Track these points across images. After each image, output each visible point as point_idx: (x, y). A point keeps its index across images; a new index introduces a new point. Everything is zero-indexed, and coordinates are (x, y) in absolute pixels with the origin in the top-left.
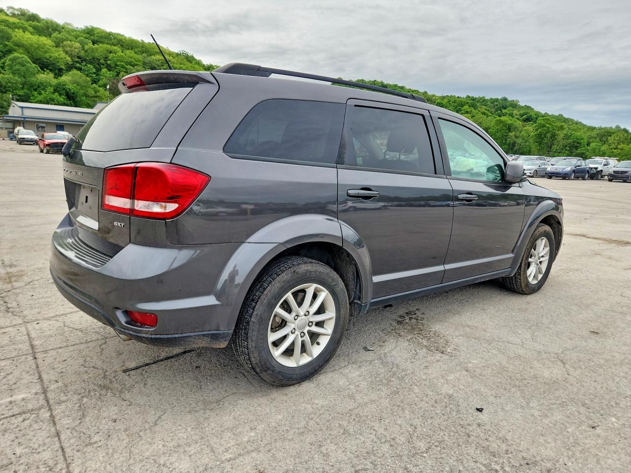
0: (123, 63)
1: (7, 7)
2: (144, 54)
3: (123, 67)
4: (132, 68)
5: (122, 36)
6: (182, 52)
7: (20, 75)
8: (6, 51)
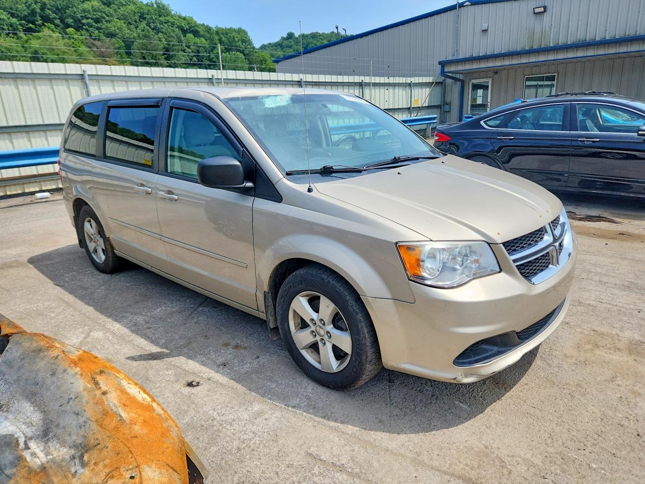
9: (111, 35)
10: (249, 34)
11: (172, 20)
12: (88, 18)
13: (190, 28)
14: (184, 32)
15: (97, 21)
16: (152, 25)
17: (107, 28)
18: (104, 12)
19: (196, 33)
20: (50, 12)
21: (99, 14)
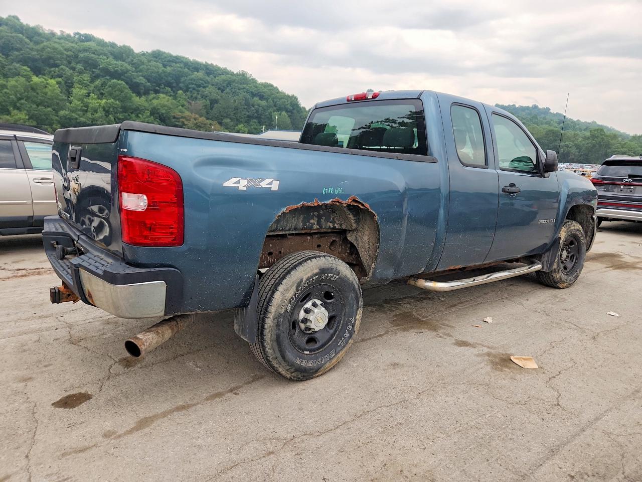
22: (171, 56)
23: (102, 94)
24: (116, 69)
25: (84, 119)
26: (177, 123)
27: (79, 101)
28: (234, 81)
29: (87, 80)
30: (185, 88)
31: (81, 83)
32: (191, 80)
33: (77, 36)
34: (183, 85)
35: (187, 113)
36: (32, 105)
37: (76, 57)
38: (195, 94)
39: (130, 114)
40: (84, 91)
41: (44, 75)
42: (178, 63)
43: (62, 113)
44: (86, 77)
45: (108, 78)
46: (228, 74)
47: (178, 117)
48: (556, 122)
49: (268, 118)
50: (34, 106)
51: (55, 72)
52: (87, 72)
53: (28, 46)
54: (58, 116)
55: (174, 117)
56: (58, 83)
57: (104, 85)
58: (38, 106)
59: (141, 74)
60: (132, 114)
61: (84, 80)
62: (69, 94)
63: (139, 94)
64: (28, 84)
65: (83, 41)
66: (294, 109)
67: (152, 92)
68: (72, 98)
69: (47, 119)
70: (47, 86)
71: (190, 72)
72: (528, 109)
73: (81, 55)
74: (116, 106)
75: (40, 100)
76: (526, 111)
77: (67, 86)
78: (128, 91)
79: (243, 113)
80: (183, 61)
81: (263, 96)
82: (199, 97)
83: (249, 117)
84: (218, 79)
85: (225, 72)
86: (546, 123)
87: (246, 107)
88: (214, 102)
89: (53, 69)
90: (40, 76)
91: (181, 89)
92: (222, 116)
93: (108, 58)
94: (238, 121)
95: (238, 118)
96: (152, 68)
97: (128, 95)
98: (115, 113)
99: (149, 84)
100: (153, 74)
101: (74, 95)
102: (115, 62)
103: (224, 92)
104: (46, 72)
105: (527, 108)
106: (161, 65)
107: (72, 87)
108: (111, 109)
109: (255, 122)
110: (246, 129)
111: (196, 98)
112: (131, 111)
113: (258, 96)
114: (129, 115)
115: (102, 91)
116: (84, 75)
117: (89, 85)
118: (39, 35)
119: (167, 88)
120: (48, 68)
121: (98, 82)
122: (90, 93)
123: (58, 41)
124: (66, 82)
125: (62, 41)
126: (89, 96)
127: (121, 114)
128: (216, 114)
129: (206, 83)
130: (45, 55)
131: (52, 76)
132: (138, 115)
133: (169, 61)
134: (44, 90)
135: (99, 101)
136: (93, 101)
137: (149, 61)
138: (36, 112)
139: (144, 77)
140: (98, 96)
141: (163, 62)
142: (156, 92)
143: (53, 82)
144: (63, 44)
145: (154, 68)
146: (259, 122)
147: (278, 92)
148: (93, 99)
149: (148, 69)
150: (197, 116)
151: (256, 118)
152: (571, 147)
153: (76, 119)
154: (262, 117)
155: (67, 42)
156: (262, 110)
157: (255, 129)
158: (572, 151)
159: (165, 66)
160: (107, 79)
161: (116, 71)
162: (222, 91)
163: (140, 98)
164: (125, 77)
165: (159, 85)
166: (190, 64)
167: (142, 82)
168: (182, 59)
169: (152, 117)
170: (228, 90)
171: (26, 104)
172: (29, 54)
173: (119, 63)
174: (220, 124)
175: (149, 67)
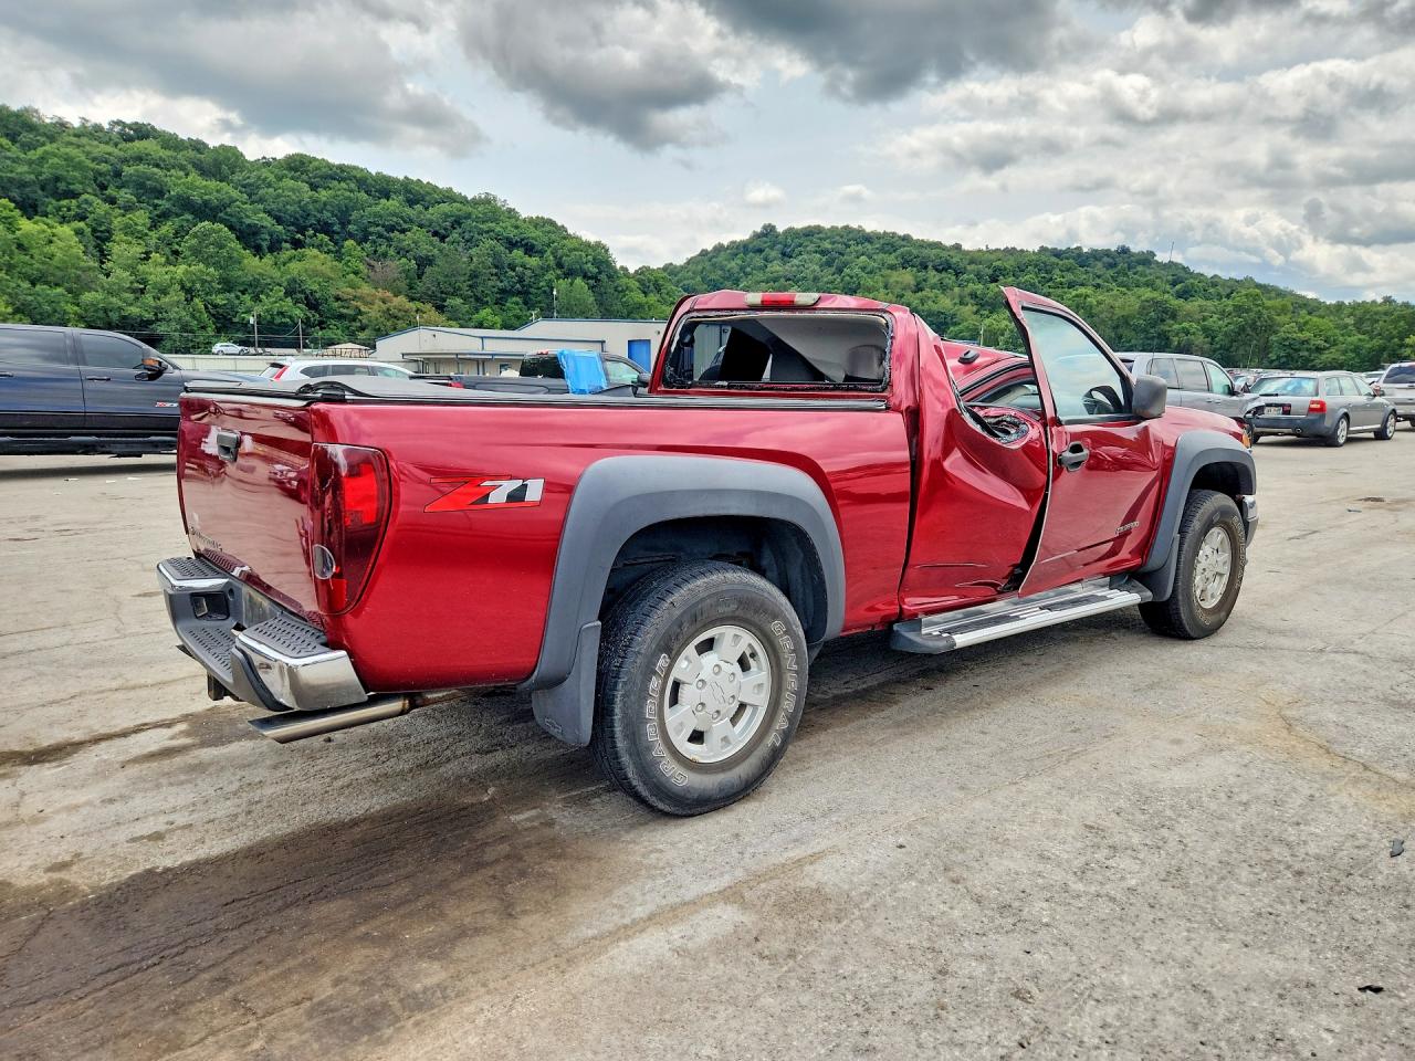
0: (379, 228)
1: (109, 124)
2: (419, 207)
3: (380, 236)
4: (402, 236)
5: (362, 170)
6: (483, 196)
7: (217, 265)
8: (157, 216)
9: (402, 252)
10: (611, 252)
11: (498, 229)
12: (378, 225)
13: (522, 240)
14: (512, 245)
15: (391, 229)
16: (467, 236)
17: (400, 241)
18: (402, 218)
19: (530, 249)
20: (329, 215)
21: (395, 219)
22: (330, 166)
23: (176, 253)
24: (206, 197)
25: (138, 310)
26: (345, 311)
27: (125, 270)
28: (468, 216)
29: (144, 225)
30: (360, 235)
31: (129, 230)
32: (375, 216)
33: (117, 129)
34: (355, 227)
35: (366, 289)
36: (19, 282)
37: (118, 174)
38: (384, 247)
39: (239, 294)
40: (137, 250)
41: (46, 215)
42: (344, 180)
43: (87, 297)
44: (141, 218)
45: (190, 217)
46: (455, 202)
47: (345, 297)
48: (1167, 281)
49: (545, 292)
50: (26, 285)
51: (69, 210)
52: (142, 205)
53: (8, 154)
54: (78, 305)
55: (338, 299)
56: (79, 232)
57: (180, 233)
58: (34, 284)
59: (260, 206)
60: (244, 294)
61: (136, 224)
62: (103, 256)
63: (258, 251)
64: (10, 236)
65: (129, 139)
66: (600, 273)
67: (288, 245)
68: (110, 264)
69: (55, 311)
70: (55, 239)
71: (371, 200)
72: (1108, 256)
73: (128, 170)
74: (209, 279)
75: (38, 270)
76: (1106, 259)
77: (97, 238)
78: (235, 245)
79: (490, 283)
80: (355, 177)
81: (533, 246)
82: (392, 252)
83: (503, 291)
84: (434, 213)
85: (449, 197)
86: (1147, 284)
87: (494, 271)
88: (424, 262)
89: (65, 202)
90: (37, 218)
91: (351, 236)
92: (442, 292)
93: (187, 175)
94: (480, 302)
95: (479, 295)
96: (287, 193)
97: (235, 254)
98: (207, 294)
99: (280, 227)
100: (288, 207)
101: (115, 257)
102: (204, 183)
103: (447, 240)
104: (50, 209)
105: (1107, 253)
106: (306, 187)
107: (108, 239)
108: (198, 286)
109: (517, 304)
110: (498, 319)
111: (385, 255)
112: (242, 289)
113: (522, 246)
114: (238, 298)
115: (177, 247)
116: (137, 213)
117: (146, 235)
118: (31, 128)
119: (320, 236)
120: (54, 202)
121: (167, 228)
122: (151, 252)
123: (74, 140)
124: (94, 231)
125: (84, 140)
126: (147, 258)
127: (221, 296)
128: (429, 289)
129: (405, 222)
130: (47, 173)
131: (64, 217)
132: (258, 296)
133: (326, 177)
134: (47, 249)
135: (172, 268)
136: (157, 271)
137: (280, 179)
138: (30, 298)
139: (269, 213)
140: (168, 258)
141: (310, 178)
142: (297, 244)
143: (66, 230)
144: (88, 148)
145: (290, 193)
146: (525, 303)
147: (568, 237)
148: (156, 264)
149: (279, 196)
150: (389, 294)
151: (519, 293)
152: (1194, 334)
153: (120, 308)
154: (532, 290)
155: (96, 143)
156: (530, 278)
157: (518, 318)
158: (1197, 343)
159: (314, 187)
160: (188, 221)
161: (206, 203)
162: (443, 239)
163: (261, 258)
164: (226, 214)
165: (302, 230)
166: (370, 181)
167: (265, 224)
168: (354, 173)
169: (289, 299)
170: (455, 235)
171: (7, 280)
172: (12, 172)
173: (213, 184)
174: (440, 308)
175: (280, 191)
